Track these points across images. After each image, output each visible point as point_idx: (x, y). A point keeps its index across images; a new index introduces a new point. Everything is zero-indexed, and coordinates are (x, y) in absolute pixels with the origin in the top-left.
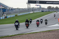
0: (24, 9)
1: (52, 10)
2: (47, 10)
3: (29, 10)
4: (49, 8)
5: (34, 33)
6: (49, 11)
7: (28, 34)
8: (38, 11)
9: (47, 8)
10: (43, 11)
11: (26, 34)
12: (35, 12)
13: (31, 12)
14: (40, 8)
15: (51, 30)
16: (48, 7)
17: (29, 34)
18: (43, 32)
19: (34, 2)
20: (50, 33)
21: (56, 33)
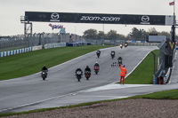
0: (14, 37)
1: (99, 42)
2: (84, 41)
3: (28, 40)
4: (90, 34)
5: (43, 110)
6: (88, 44)
7: (25, 113)
8: (56, 45)
9: (82, 35)
10: (71, 45)
11: (18, 114)
12: (46, 46)
13: (35, 48)
14: (63, 33)
15: (96, 103)
16: (86, 32)
17: (27, 113)
18: (70, 107)
19: (44, 16)
20: (92, 111)
21: (109, 111)
